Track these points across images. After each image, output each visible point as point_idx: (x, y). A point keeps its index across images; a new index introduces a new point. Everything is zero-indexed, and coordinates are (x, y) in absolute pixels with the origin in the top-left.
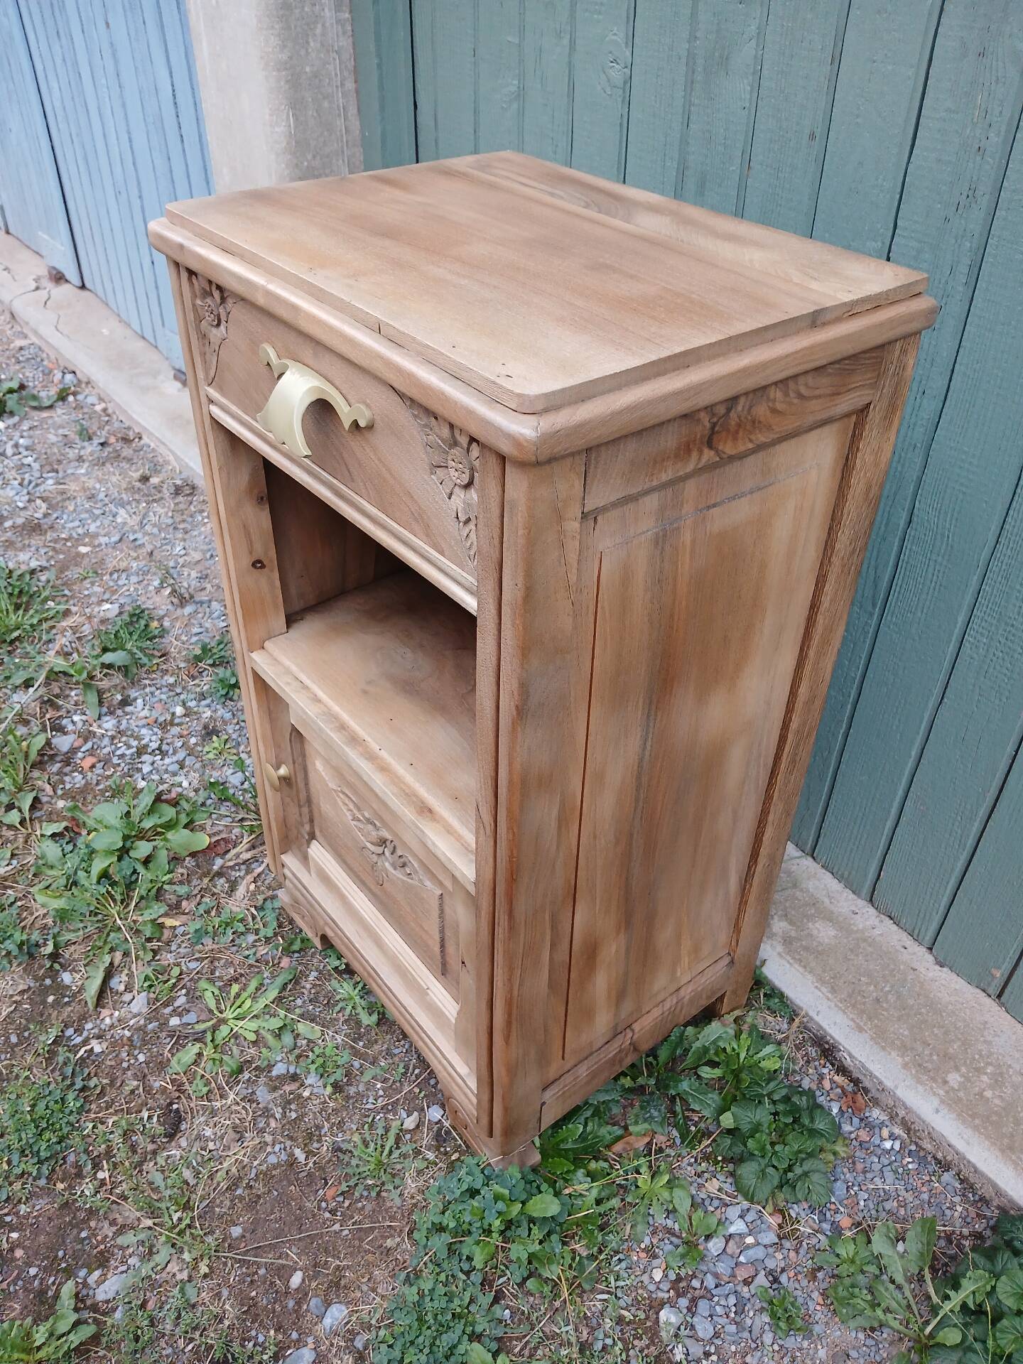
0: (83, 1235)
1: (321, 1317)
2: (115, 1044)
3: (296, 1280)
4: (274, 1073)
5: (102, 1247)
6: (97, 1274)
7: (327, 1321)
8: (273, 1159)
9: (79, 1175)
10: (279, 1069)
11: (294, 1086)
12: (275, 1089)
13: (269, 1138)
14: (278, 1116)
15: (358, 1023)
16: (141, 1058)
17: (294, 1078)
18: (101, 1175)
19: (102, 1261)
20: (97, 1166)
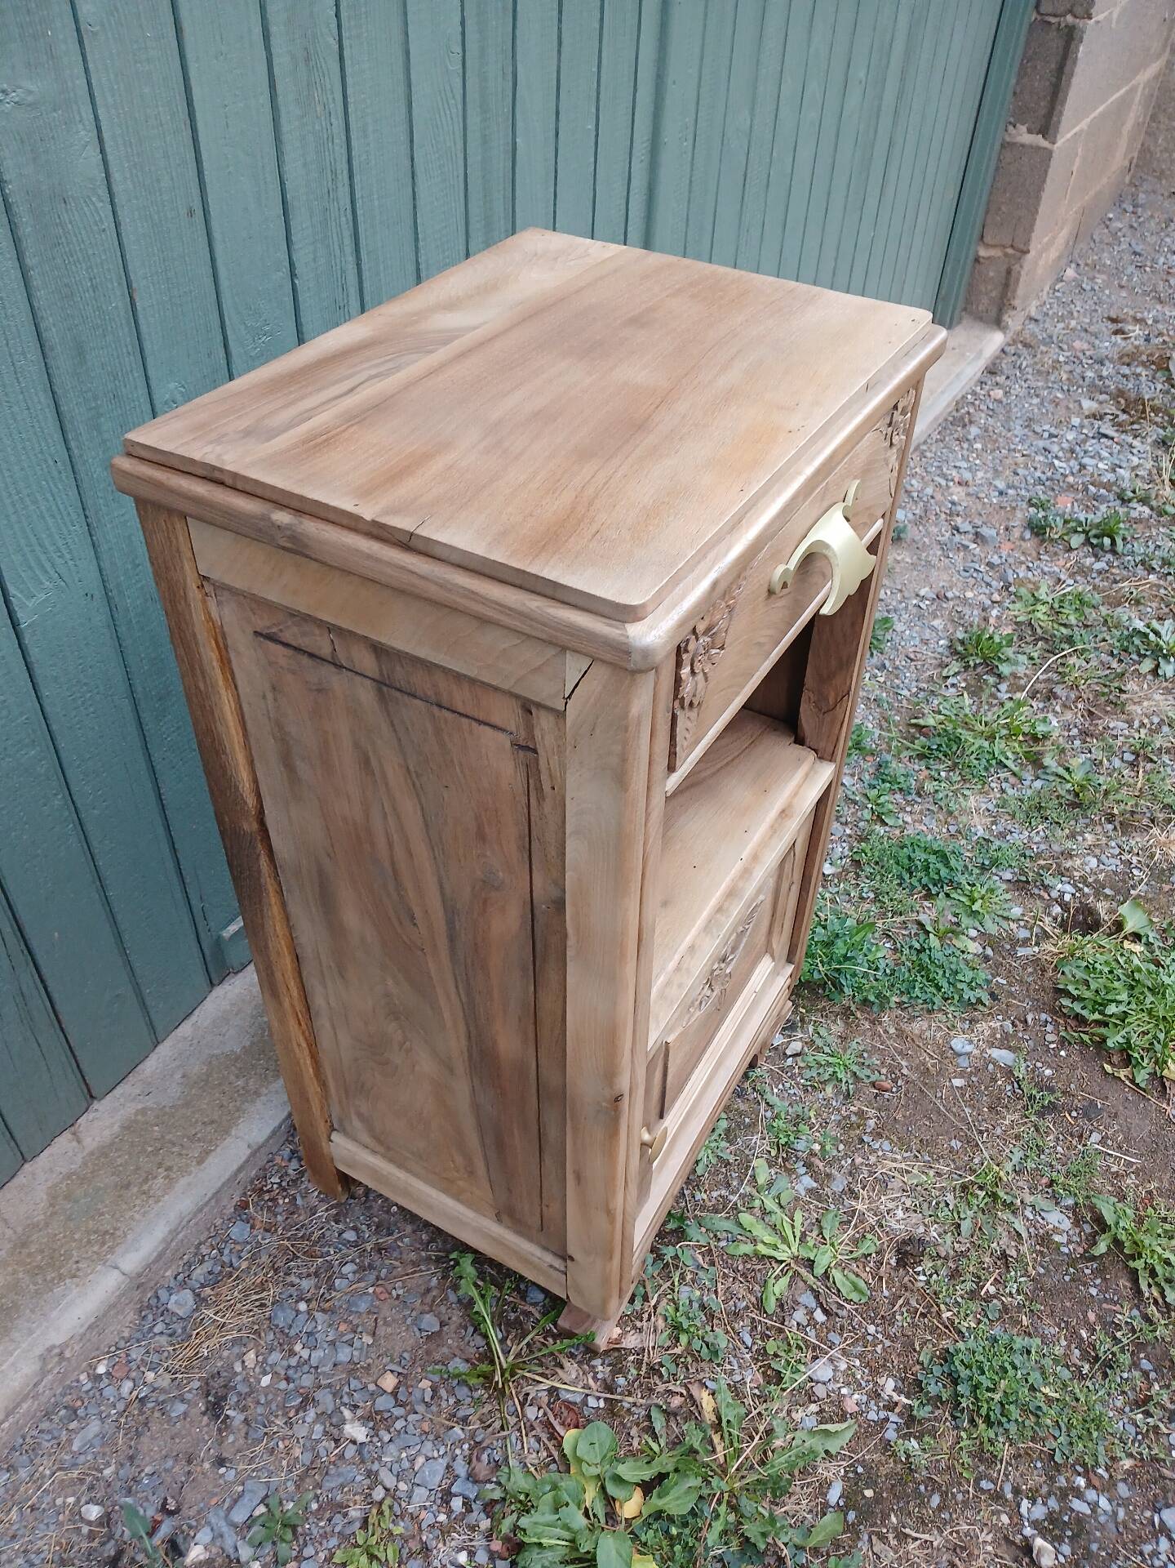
0: (1042, 1271)
1: (969, 1054)
2: (875, 1369)
3: (958, 1082)
4: (815, 1185)
5: (1038, 1247)
6: (1057, 1238)
7: (969, 1048)
8: (886, 1146)
9: (1005, 1309)
10: (808, 1182)
11: (816, 1161)
12: (829, 1176)
13: (873, 1159)
14: (849, 1161)
15: (728, 1131)
16: (872, 1329)
17: (808, 1165)
18: (992, 1290)
19: (1045, 1240)
20: (988, 1298)
